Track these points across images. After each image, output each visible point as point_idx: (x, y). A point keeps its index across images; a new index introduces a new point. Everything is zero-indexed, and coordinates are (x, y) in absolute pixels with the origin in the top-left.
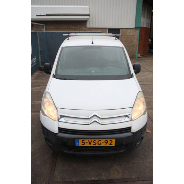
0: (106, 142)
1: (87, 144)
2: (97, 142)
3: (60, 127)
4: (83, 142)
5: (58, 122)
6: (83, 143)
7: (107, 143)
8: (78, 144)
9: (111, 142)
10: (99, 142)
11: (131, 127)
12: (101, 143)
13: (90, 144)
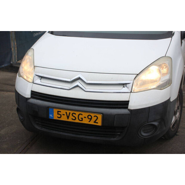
0: (90, 117)
1: (64, 118)
2: (77, 116)
3: (33, 90)
4: (59, 113)
5: (32, 84)
6: (59, 116)
7: (91, 119)
8: (53, 116)
9: (96, 118)
10: (80, 116)
11: (128, 101)
12: (82, 118)
13: (68, 117)
